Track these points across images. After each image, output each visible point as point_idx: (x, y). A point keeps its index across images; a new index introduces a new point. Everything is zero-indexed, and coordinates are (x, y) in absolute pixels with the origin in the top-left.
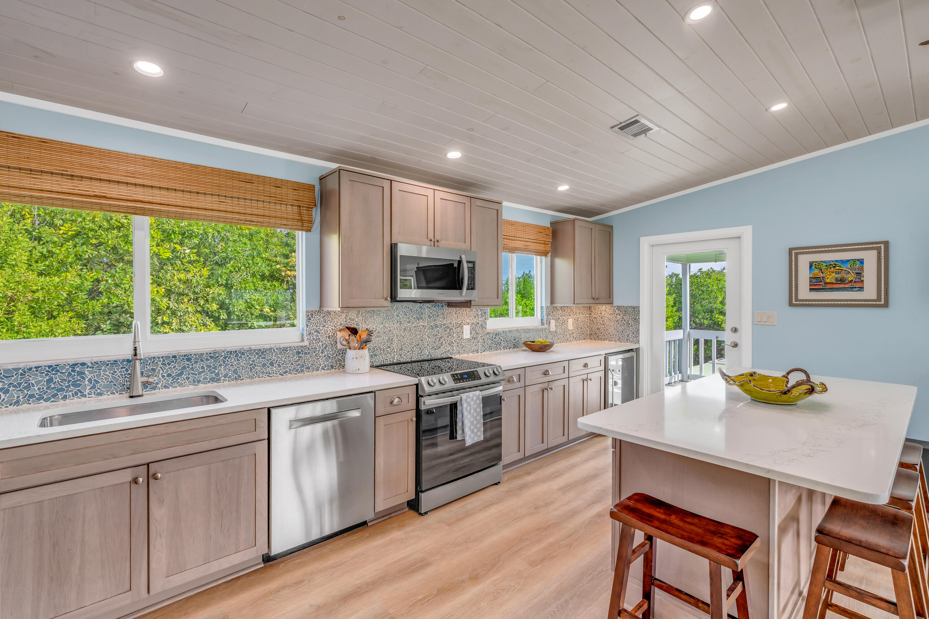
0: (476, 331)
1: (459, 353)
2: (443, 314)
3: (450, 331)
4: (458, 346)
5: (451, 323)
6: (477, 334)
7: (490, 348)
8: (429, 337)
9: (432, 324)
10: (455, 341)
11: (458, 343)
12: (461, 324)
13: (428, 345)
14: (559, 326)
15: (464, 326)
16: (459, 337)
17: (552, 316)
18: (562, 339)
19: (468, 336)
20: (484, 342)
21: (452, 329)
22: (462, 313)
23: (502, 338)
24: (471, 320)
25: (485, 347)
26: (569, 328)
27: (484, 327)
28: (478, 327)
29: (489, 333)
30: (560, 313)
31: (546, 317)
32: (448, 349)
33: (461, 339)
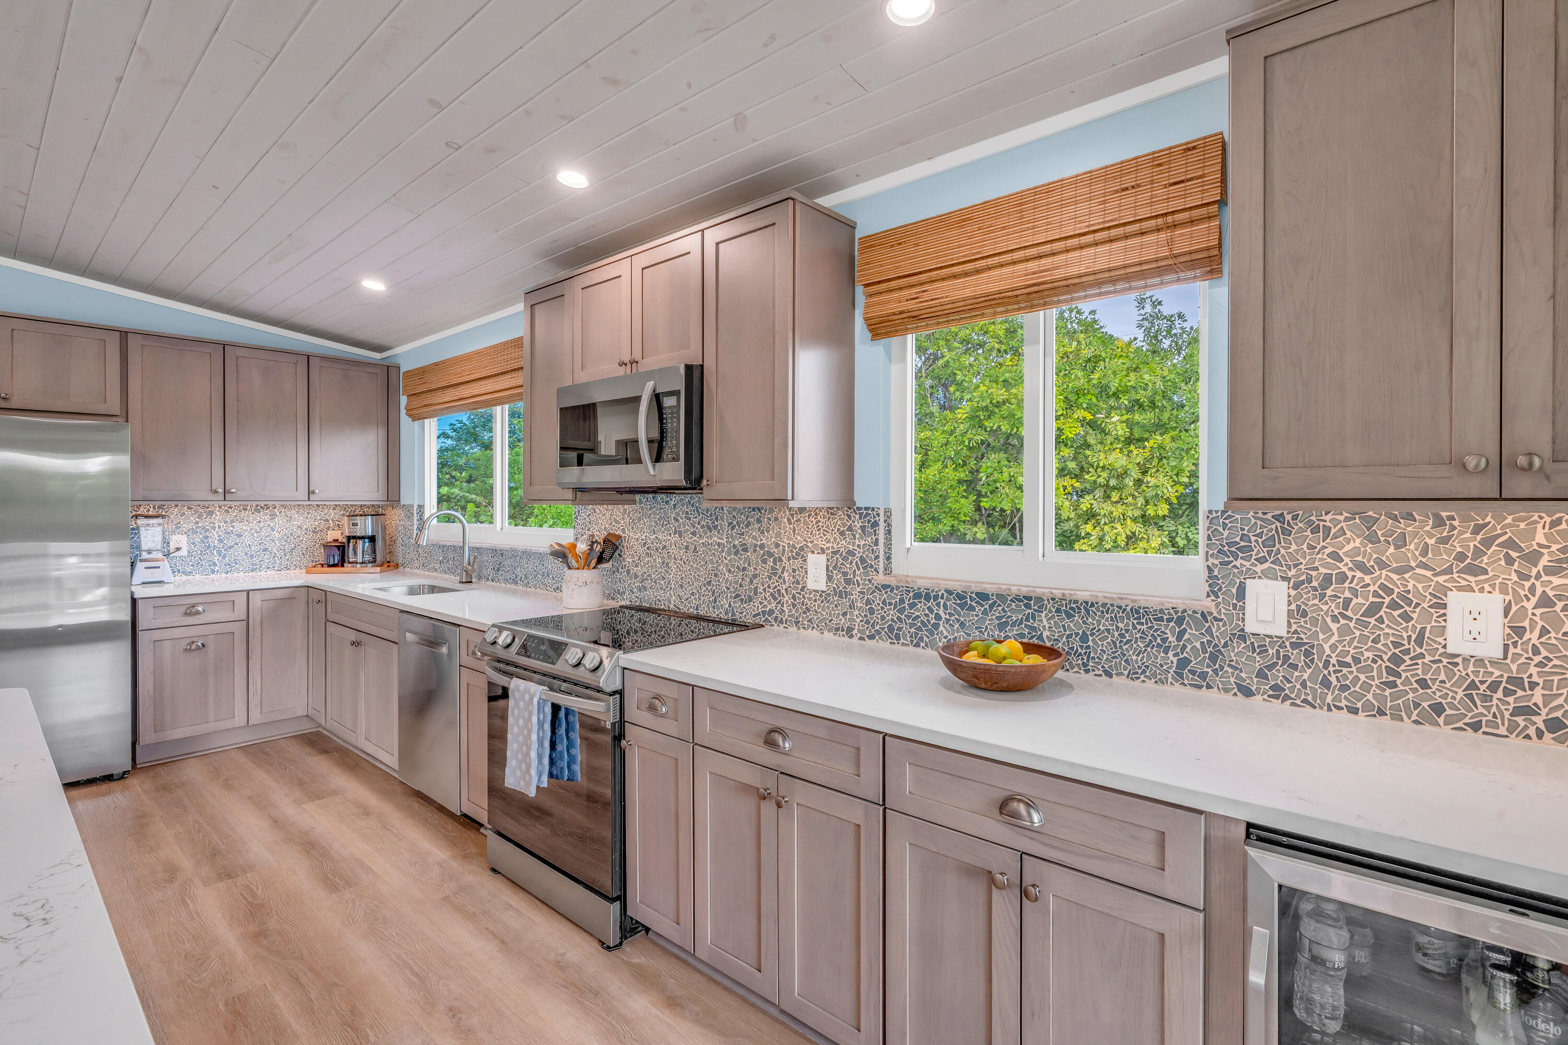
0: (845, 574)
1: (797, 623)
2: (759, 521)
3: (775, 563)
4: (794, 606)
5: (777, 545)
6: (848, 582)
7: (894, 635)
9: (737, 542)
10: (786, 590)
11: (794, 597)
12: (802, 549)
13: (728, 589)
14: (1335, 619)
15: (810, 555)
16: (798, 583)
17: (1262, 560)
18: (1370, 697)
19: (822, 585)
20: (872, 611)
21: (781, 560)
22: (806, 523)
23: (941, 613)
24: (829, 542)
25: (873, 626)
26: (1457, 643)
27: (871, 566)
28: (851, 562)
29: (889, 586)
30: (1348, 548)
31: (1216, 562)
32: (769, 607)
33: (803, 589)
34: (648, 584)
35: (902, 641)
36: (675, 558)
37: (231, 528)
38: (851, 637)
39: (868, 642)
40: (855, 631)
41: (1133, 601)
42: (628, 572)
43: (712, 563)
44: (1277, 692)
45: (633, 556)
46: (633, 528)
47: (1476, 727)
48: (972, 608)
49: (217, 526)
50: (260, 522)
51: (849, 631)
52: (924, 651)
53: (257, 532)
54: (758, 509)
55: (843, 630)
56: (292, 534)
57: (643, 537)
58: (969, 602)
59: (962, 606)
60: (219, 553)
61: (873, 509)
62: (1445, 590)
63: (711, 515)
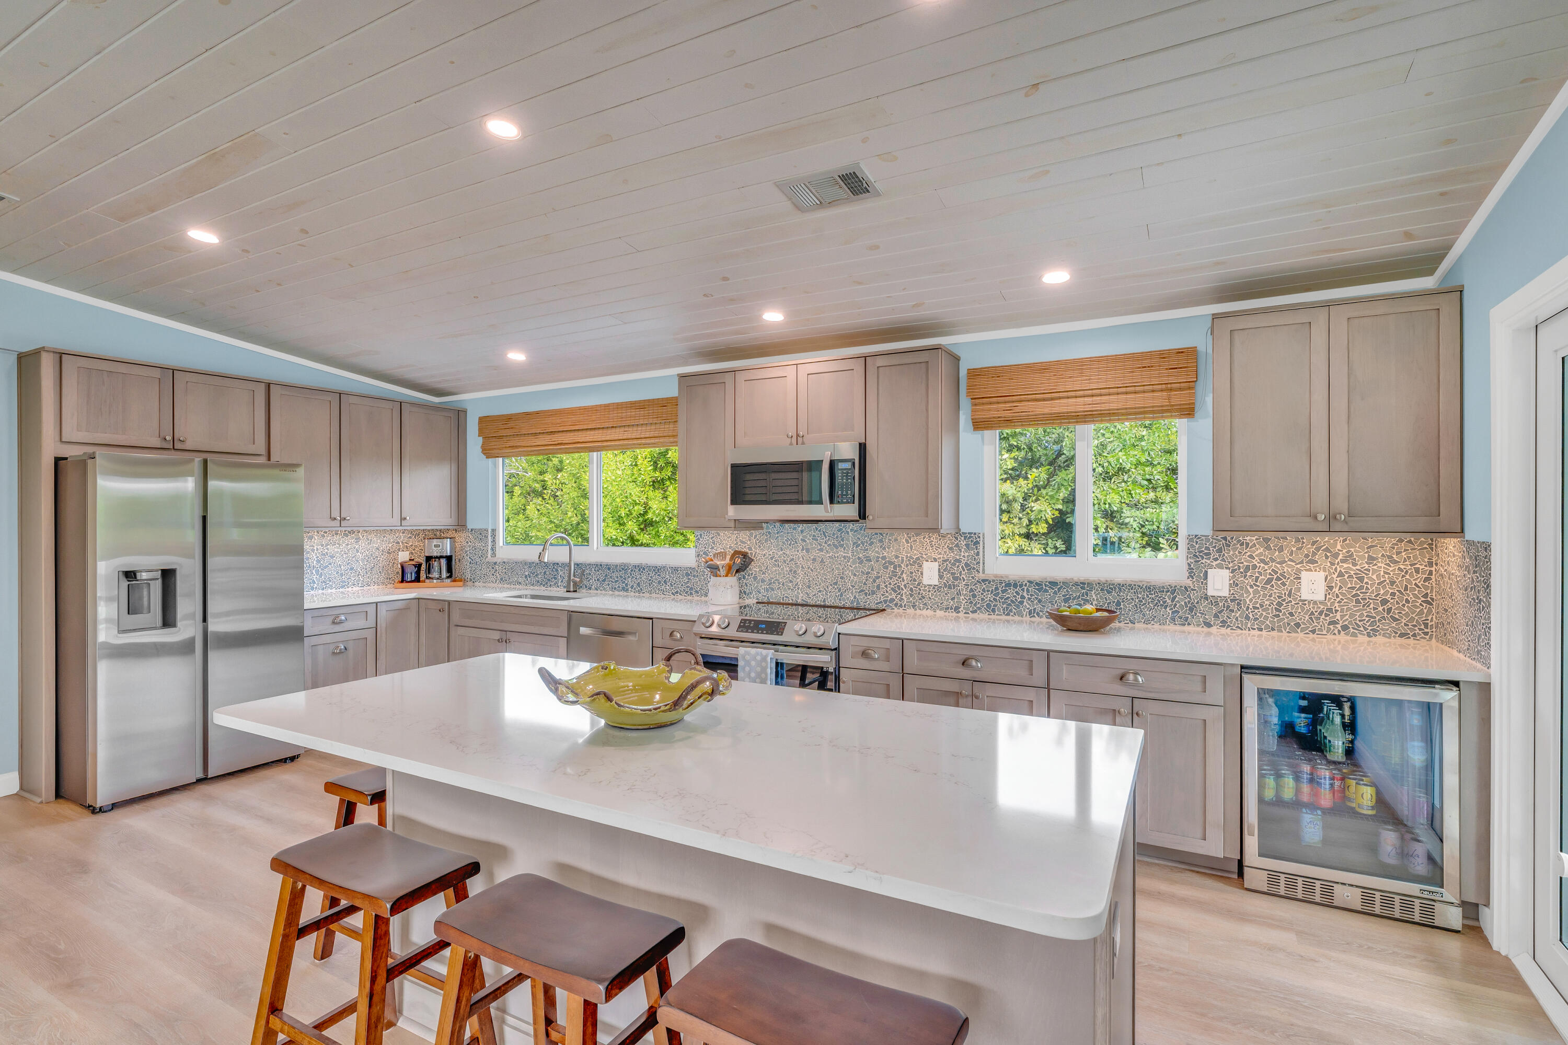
0: (953, 574)
1: (914, 606)
2: (881, 541)
3: (895, 568)
4: (911, 595)
5: (897, 557)
6: (956, 579)
7: (990, 609)
8: (855, 575)
9: (861, 555)
10: (905, 586)
11: (911, 590)
12: (918, 559)
13: (853, 586)
14: (1251, 587)
15: (924, 562)
16: (915, 580)
17: (1216, 559)
18: (1268, 622)
19: (935, 581)
20: (974, 596)
21: (900, 566)
22: (920, 542)
23: (1025, 594)
24: (940, 554)
25: (975, 605)
26: (1305, 594)
27: (974, 568)
28: (958, 566)
29: (987, 580)
30: (1257, 553)
31: (1192, 561)
32: (890, 597)
33: (919, 584)
34: (775, 586)
35: (997, 613)
36: (802, 567)
37: (326, 551)
38: (959, 612)
39: (971, 615)
40: (962, 609)
41: (1148, 582)
42: (755, 578)
43: (838, 569)
44: (1224, 624)
45: (760, 567)
46: (760, 547)
47: (1313, 632)
48: (1046, 591)
49: (315, 548)
50: (348, 545)
51: (957, 610)
52: (1013, 618)
53: (346, 554)
54: (881, 534)
55: (952, 609)
56: (372, 555)
57: (771, 553)
58: (1044, 587)
59: (1039, 590)
60: (317, 572)
61: (975, 534)
62: (1299, 571)
63: (837, 537)
